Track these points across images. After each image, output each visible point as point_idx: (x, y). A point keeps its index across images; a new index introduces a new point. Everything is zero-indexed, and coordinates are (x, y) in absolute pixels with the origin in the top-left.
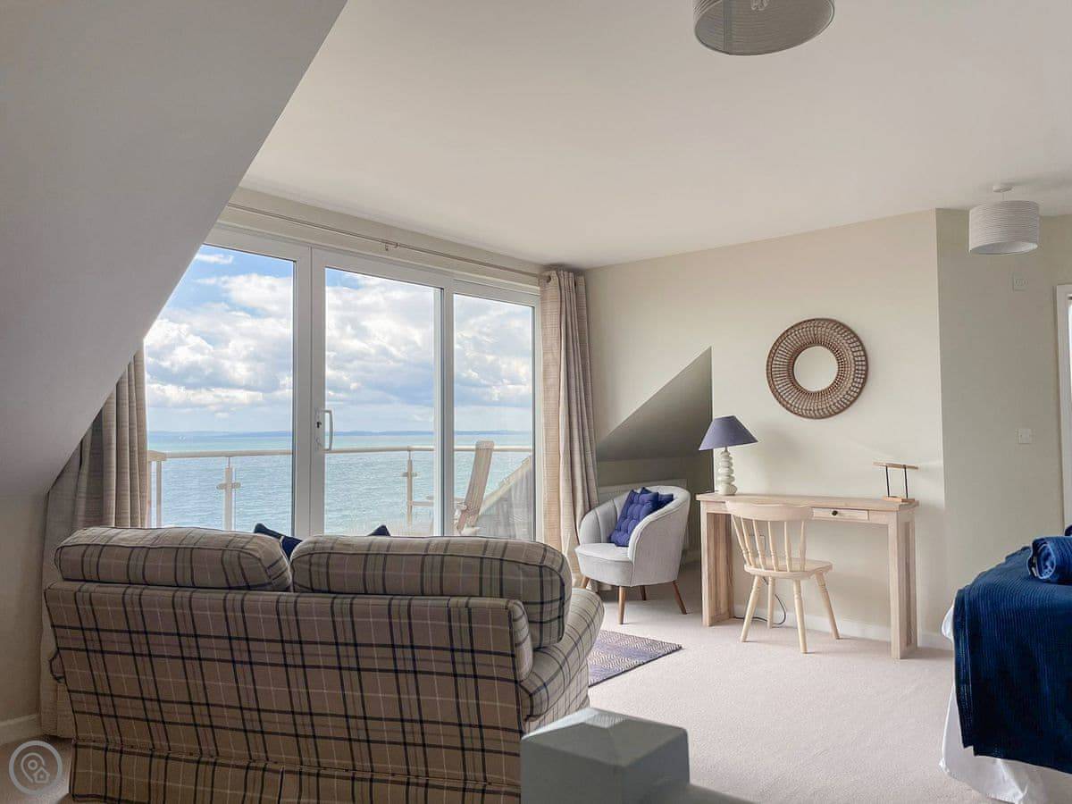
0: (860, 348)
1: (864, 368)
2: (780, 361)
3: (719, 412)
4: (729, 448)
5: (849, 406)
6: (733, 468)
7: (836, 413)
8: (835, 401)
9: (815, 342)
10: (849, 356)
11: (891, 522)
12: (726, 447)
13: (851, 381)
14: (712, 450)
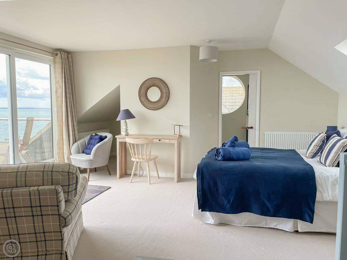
0: (168, 88)
1: (168, 94)
2: (143, 91)
3: (122, 108)
4: (126, 120)
5: (164, 106)
6: (128, 126)
7: (160, 109)
8: (160, 105)
9: (154, 85)
10: (164, 91)
11: (175, 142)
12: (125, 120)
13: (165, 99)
14: (120, 121)
